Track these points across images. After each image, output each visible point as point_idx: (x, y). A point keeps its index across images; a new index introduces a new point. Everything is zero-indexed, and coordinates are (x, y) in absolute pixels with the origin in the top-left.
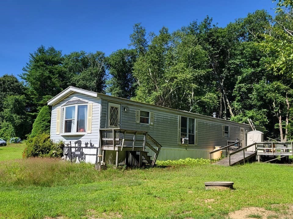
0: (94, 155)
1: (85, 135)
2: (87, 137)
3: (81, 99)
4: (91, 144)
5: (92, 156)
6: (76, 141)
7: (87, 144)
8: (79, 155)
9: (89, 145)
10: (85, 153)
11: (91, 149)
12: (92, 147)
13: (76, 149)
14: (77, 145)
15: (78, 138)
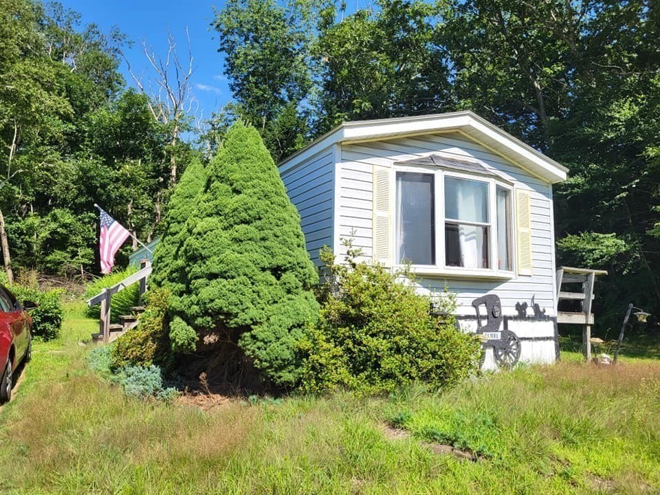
0: (548, 338)
1: (510, 279)
2: (519, 286)
3: (485, 165)
4: (536, 307)
5: (542, 342)
6: (481, 295)
7: (521, 308)
8: (497, 341)
9: (530, 312)
10: (519, 335)
11: (537, 322)
12: (540, 315)
13: (479, 324)
14: (483, 310)
15: (486, 286)
